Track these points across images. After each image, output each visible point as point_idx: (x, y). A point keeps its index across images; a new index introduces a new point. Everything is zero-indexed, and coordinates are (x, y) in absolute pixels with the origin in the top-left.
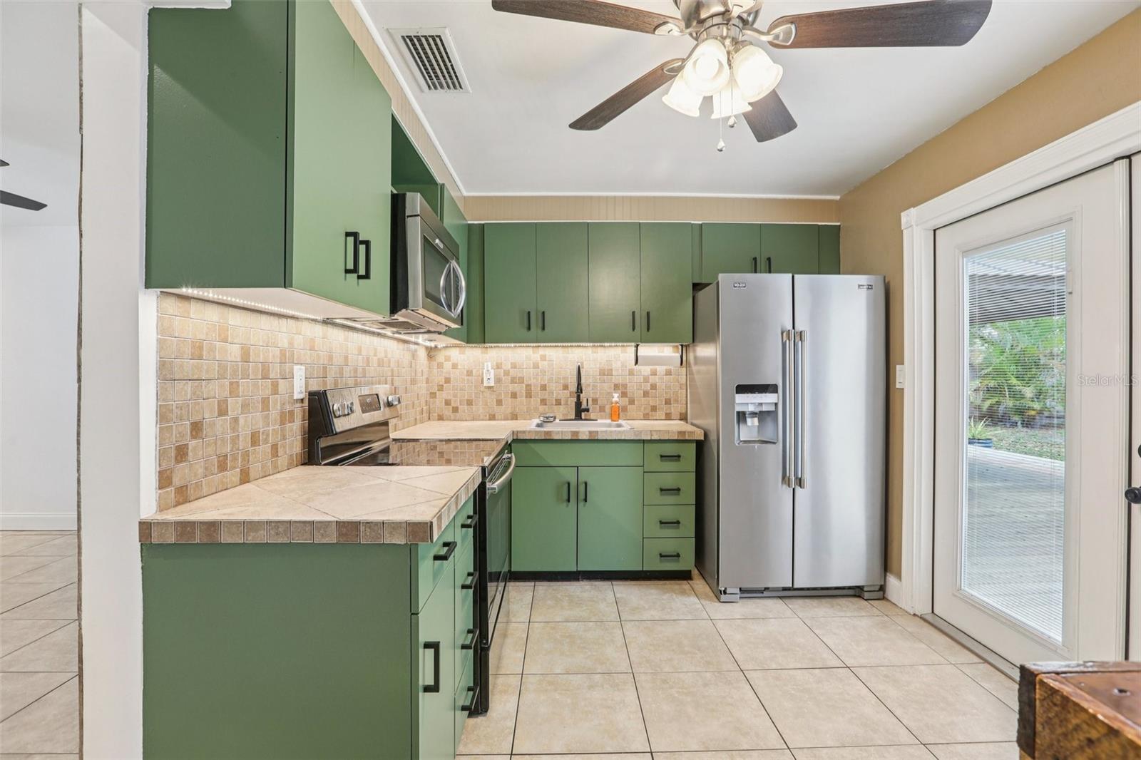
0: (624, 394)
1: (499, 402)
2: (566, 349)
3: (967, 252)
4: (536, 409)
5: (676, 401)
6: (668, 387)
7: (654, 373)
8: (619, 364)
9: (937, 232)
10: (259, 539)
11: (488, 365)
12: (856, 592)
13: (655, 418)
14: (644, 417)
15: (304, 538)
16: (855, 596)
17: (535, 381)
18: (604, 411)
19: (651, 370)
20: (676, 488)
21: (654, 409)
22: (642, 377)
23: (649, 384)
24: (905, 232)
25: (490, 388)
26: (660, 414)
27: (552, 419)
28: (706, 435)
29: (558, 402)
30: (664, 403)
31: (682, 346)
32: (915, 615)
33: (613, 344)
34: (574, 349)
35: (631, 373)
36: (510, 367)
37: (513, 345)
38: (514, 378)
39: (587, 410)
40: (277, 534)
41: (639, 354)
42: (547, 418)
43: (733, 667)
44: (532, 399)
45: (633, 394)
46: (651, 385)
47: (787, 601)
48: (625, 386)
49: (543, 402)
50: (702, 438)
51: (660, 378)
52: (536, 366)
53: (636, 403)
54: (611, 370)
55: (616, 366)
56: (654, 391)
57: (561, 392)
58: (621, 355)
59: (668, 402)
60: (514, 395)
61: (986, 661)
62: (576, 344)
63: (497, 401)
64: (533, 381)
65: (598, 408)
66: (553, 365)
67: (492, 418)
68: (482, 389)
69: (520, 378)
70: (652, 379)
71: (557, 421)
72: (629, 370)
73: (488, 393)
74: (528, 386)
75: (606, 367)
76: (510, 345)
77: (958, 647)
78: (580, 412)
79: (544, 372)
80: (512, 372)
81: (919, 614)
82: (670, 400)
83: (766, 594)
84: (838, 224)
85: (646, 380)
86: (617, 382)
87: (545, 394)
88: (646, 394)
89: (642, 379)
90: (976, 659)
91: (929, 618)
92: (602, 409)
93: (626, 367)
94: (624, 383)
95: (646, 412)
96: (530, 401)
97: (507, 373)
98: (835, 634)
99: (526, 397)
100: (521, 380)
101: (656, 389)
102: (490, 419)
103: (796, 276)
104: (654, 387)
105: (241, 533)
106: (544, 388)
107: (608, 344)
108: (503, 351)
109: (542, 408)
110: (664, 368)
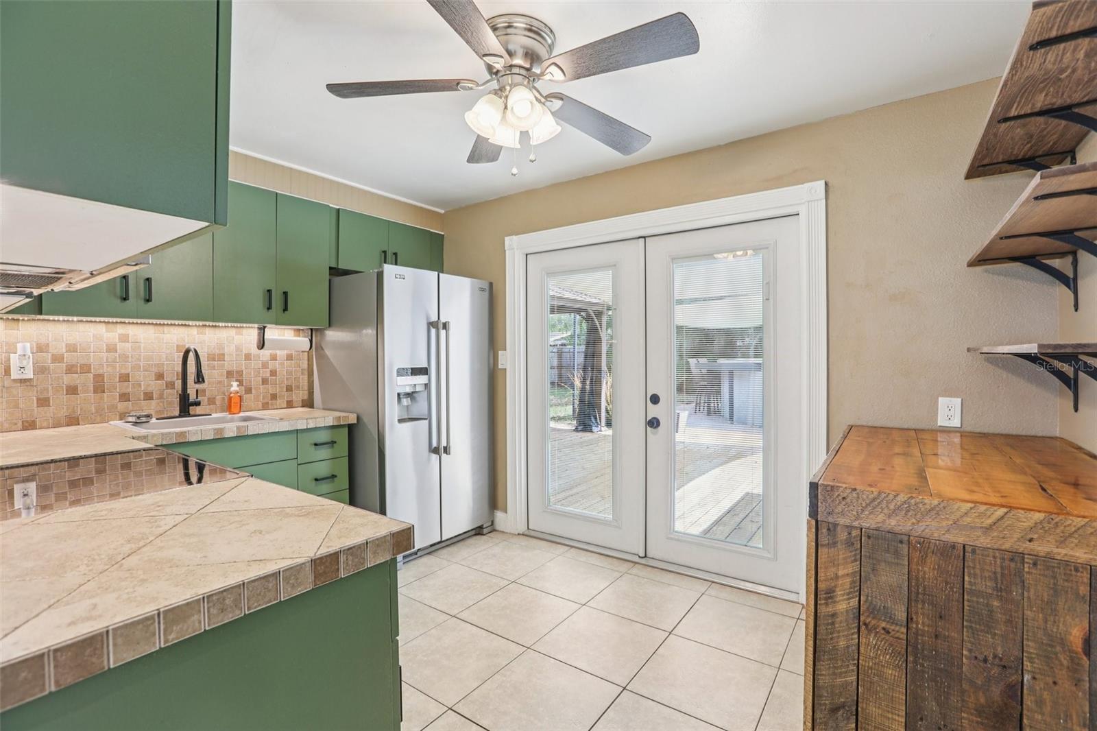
0: (241, 383)
1: (43, 402)
2: (161, 328)
3: (551, 274)
4: (112, 408)
5: (298, 387)
6: (289, 373)
7: (274, 358)
8: (233, 348)
9: (528, 256)
10: (190, 630)
11: (25, 347)
12: (478, 531)
13: (275, 407)
14: (263, 407)
15: (266, 600)
16: (476, 535)
17: (109, 369)
18: (214, 403)
19: (271, 355)
20: (330, 475)
21: (274, 397)
22: (260, 362)
23: (268, 370)
24: (507, 252)
25: (23, 381)
26: (281, 402)
27: (144, 419)
28: (358, 418)
29: (148, 396)
30: (285, 390)
31: (312, 330)
32: (519, 534)
33: (230, 325)
34: (172, 328)
35: (248, 357)
36: (64, 351)
37: (75, 319)
38: (72, 366)
39: (198, 404)
40: (222, 610)
41: (265, 337)
42: (139, 418)
43: (445, 617)
44: (105, 395)
45: (250, 382)
46: (271, 371)
47: (435, 554)
48: (240, 373)
49: (124, 397)
50: (356, 422)
51: (280, 364)
52: (111, 349)
53: (253, 391)
54: (223, 355)
55: (229, 350)
56: (274, 378)
57: (152, 383)
58: (236, 337)
59: (289, 389)
60: (72, 390)
61: (572, 547)
62: (180, 322)
63: (38, 400)
64: (106, 370)
65: (206, 400)
66: (140, 347)
67: (30, 425)
68: (7, 384)
69: (82, 366)
70: (271, 365)
71: (154, 420)
72: (245, 354)
73: (20, 390)
74: (99, 378)
75: (217, 352)
76: (70, 318)
77: (554, 545)
78: (186, 406)
79: (124, 357)
80: (69, 358)
81: (521, 533)
82: (291, 386)
83: (419, 554)
84: (442, 233)
85: (265, 365)
86: (230, 369)
87: (128, 387)
88: (265, 381)
89: (261, 365)
90: (567, 548)
91: (527, 533)
92: (212, 401)
93: (241, 351)
94: (238, 369)
95: (266, 401)
96: (102, 398)
97: (57, 359)
98: (486, 564)
99: (95, 392)
100: (86, 369)
101: (276, 375)
102: (24, 428)
103: (441, 275)
104: (273, 373)
105: (154, 634)
106: (125, 378)
107: (223, 324)
108: (50, 326)
109: (122, 406)
110: (285, 352)
